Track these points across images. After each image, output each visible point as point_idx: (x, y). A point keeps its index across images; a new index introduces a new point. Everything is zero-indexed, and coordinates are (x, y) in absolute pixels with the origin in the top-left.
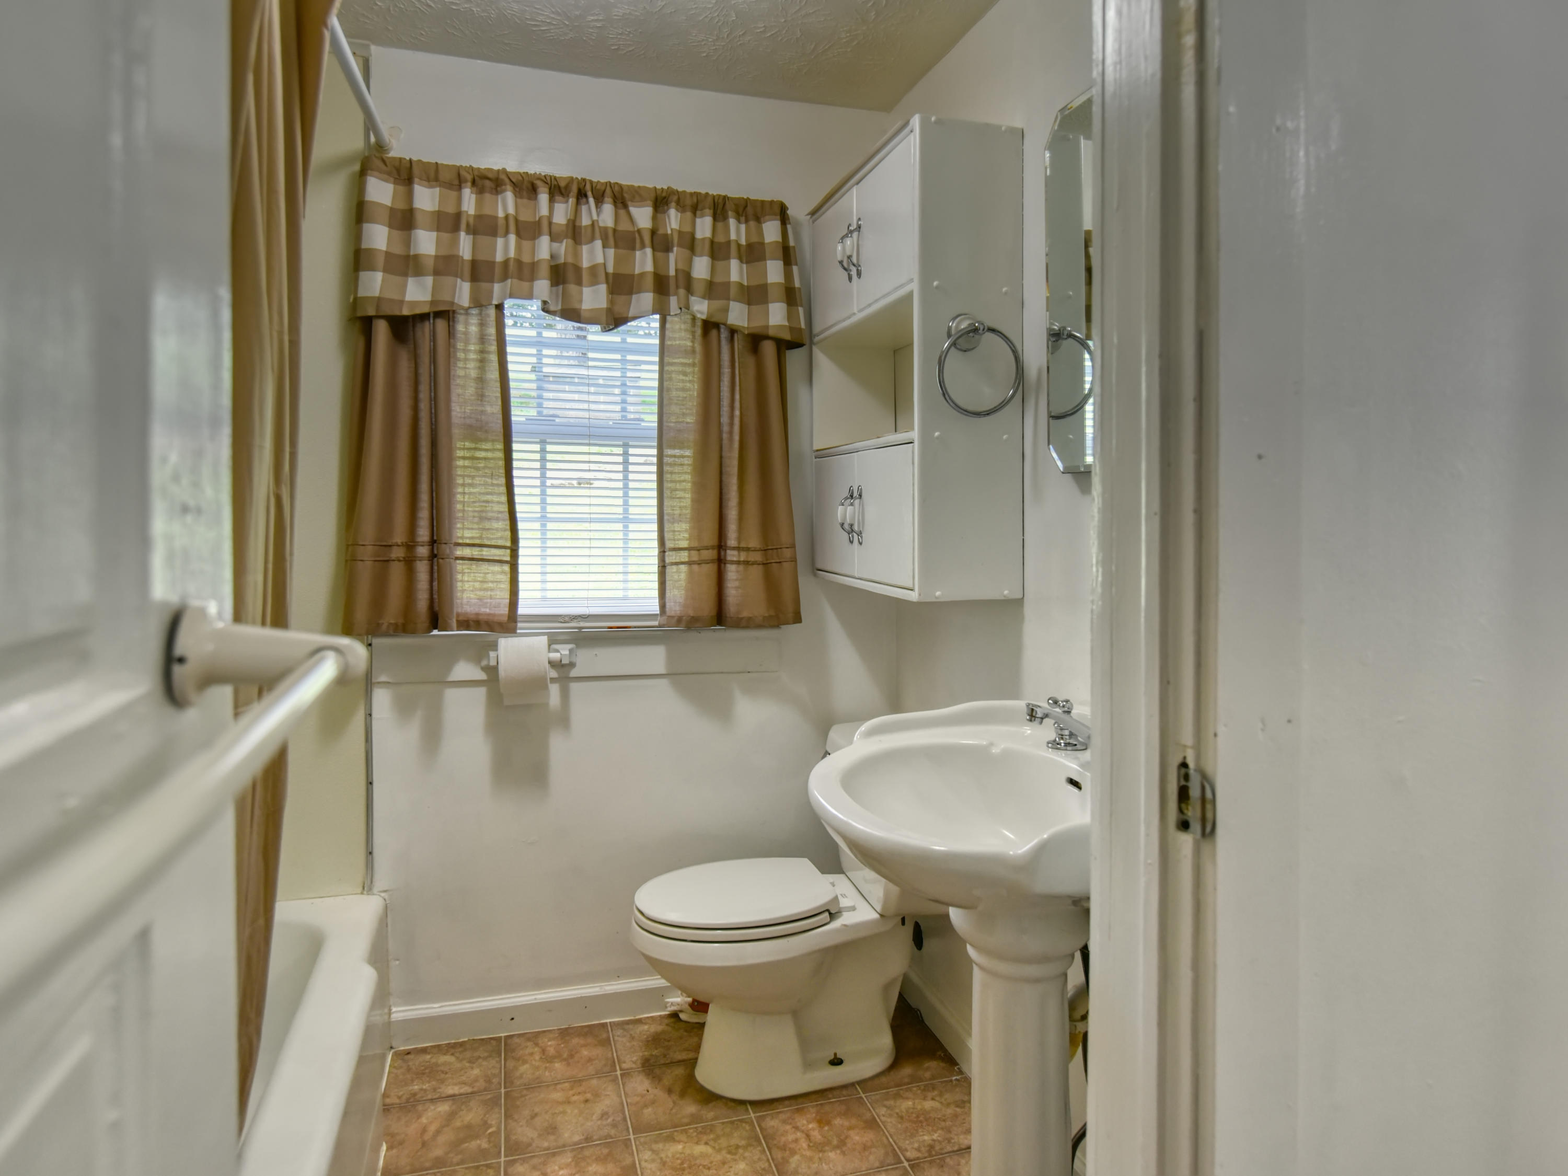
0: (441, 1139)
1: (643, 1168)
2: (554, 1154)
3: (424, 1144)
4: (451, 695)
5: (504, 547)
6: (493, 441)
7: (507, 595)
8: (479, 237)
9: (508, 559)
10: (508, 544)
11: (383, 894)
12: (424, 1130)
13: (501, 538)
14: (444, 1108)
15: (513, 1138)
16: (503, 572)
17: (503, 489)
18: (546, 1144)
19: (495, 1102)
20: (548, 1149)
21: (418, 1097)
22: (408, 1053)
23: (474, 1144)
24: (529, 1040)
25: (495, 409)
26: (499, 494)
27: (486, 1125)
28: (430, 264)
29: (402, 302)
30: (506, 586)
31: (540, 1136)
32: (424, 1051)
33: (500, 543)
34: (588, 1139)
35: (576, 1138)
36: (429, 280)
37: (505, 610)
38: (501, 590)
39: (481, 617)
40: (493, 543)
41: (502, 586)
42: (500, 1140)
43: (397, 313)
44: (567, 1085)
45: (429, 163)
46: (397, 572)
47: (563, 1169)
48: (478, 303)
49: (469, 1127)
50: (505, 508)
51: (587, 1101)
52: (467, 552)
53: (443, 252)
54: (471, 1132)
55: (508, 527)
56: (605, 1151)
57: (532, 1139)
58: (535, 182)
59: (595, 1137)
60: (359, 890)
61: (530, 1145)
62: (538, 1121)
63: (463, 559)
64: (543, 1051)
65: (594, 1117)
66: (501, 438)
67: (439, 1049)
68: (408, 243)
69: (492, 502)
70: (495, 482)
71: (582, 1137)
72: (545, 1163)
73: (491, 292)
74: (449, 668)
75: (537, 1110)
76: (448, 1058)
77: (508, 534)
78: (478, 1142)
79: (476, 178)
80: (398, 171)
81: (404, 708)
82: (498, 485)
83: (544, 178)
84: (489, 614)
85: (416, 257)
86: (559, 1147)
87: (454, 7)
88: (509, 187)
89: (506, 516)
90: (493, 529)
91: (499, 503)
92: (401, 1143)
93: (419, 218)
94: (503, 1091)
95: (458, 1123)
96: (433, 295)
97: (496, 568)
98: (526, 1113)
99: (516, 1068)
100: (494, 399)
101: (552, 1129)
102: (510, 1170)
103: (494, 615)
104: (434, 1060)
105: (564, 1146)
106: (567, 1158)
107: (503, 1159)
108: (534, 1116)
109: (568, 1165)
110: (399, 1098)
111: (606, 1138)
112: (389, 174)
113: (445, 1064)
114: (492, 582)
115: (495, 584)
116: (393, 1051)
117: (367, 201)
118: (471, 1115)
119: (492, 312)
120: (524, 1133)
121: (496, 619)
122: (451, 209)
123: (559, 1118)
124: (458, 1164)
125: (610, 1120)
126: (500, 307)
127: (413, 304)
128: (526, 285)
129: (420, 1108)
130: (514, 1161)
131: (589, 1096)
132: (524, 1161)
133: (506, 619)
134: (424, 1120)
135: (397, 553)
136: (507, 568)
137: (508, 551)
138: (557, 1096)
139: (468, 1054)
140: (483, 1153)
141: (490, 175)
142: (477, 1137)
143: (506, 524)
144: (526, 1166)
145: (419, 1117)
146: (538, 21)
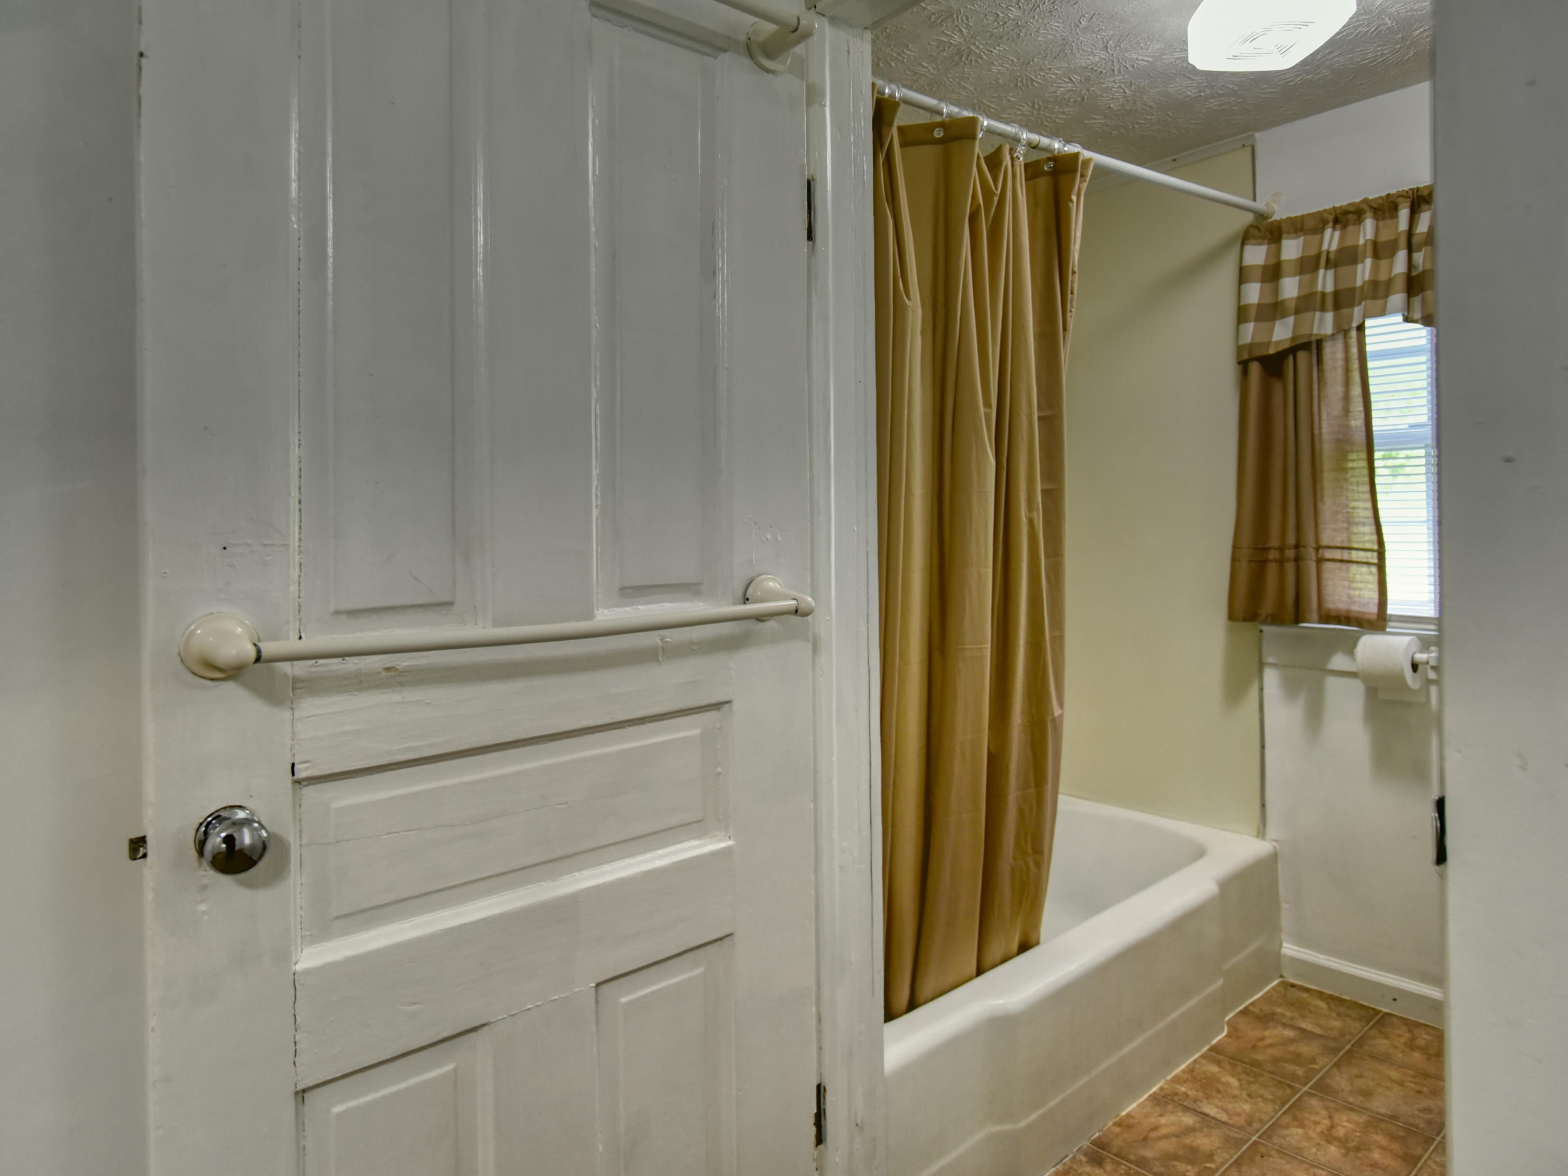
0: (1270, 1051)
1: (1427, 1165)
2: (1351, 1110)
3: (1254, 1047)
4: (1332, 682)
5: (1372, 550)
6: (1358, 452)
7: (1375, 595)
8: (1340, 269)
9: (1375, 561)
10: (1376, 547)
11: (1274, 843)
12: (1262, 1039)
13: (1368, 541)
14: (1289, 1033)
15: (1328, 1080)
16: (1371, 573)
17: (1368, 496)
18: (1351, 1099)
19: (1335, 1051)
20: (1350, 1103)
21: (1275, 1017)
22: (1293, 986)
23: (1291, 1068)
24: (1406, 1025)
25: (1357, 422)
26: (1365, 500)
27: (1313, 1061)
28: (1292, 305)
29: (1269, 343)
30: (1374, 586)
31: (1351, 1092)
32: (1307, 990)
33: (1368, 546)
34: (1394, 1117)
35: (1383, 1111)
36: (1291, 320)
37: (1373, 609)
38: (1370, 590)
39: (1351, 614)
40: (1360, 546)
41: (1370, 586)
42: (1315, 1076)
43: (1265, 353)
44: (1412, 1072)
45: (1296, 217)
46: (1272, 571)
47: (1349, 1122)
48: (1342, 330)
49: (1299, 1055)
50: (1370, 513)
51: (1420, 1092)
52: (1337, 555)
53: (1306, 291)
54: (1298, 1059)
55: (1374, 531)
56: (1401, 1133)
57: (1343, 1090)
58: (1396, 200)
59: (1401, 1120)
60: (1255, 834)
61: (1337, 1092)
62: (1359, 1082)
63: (1333, 560)
64: (1413, 1039)
65: (1416, 1106)
66: (1365, 448)
67: (1321, 995)
68: (1276, 291)
69: (1358, 508)
70: (1360, 489)
71: (1390, 1113)
72: (1337, 1110)
73: (1351, 316)
74: (1328, 657)
75: (1366, 1074)
76: (1322, 1005)
77: (1375, 537)
78: (1297, 1068)
79: (1339, 216)
80: (1271, 232)
81: (1291, 688)
82: (1363, 492)
83: (1406, 194)
84: (1359, 612)
85: (1283, 301)
86: (1362, 1108)
87: (1291, 84)
88: (1369, 214)
89: (1372, 520)
90: (1360, 534)
91: (1365, 509)
92: (1238, 1038)
93: (1285, 268)
94: (1348, 1047)
95: (1292, 1048)
96: (1294, 332)
97: (1364, 569)
98: (1355, 1071)
99: (1374, 1038)
100: (1358, 413)
101: (1367, 1094)
102: (1305, 1098)
103: (1364, 613)
104: (1309, 1000)
105: (1366, 1109)
106: (1362, 1119)
107: (1306, 1088)
108: (1360, 1076)
109: (1356, 1123)
110: (1261, 1010)
111: (1411, 1125)
112: (1263, 238)
113: (1317, 1006)
114: (1361, 582)
115: (1363, 584)
116: (1281, 979)
117: (1246, 266)
118: (1306, 1049)
119: (1354, 333)
120: (1341, 1081)
121: (1366, 617)
122: (1313, 252)
123: (1380, 1090)
124: (1269, 1072)
125: (1430, 1116)
126: (1361, 328)
127: (1278, 343)
128: (1380, 302)
129: (1271, 1024)
130: (1314, 1095)
131: (1425, 1090)
132: (1322, 1099)
133: (1375, 617)
134: (1267, 1033)
135: (1273, 555)
136: (1374, 570)
137: (1375, 554)
138: (1394, 1074)
139: (1342, 1009)
140: (1294, 1077)
141: (1352, 209)
142: (1299, 1064)
143: (1372, 528)
144: (1321, 1104)
145: (1266, 1029)
146: (1369, 58)
